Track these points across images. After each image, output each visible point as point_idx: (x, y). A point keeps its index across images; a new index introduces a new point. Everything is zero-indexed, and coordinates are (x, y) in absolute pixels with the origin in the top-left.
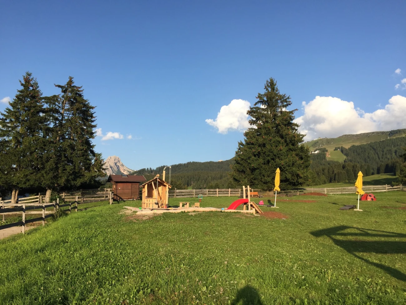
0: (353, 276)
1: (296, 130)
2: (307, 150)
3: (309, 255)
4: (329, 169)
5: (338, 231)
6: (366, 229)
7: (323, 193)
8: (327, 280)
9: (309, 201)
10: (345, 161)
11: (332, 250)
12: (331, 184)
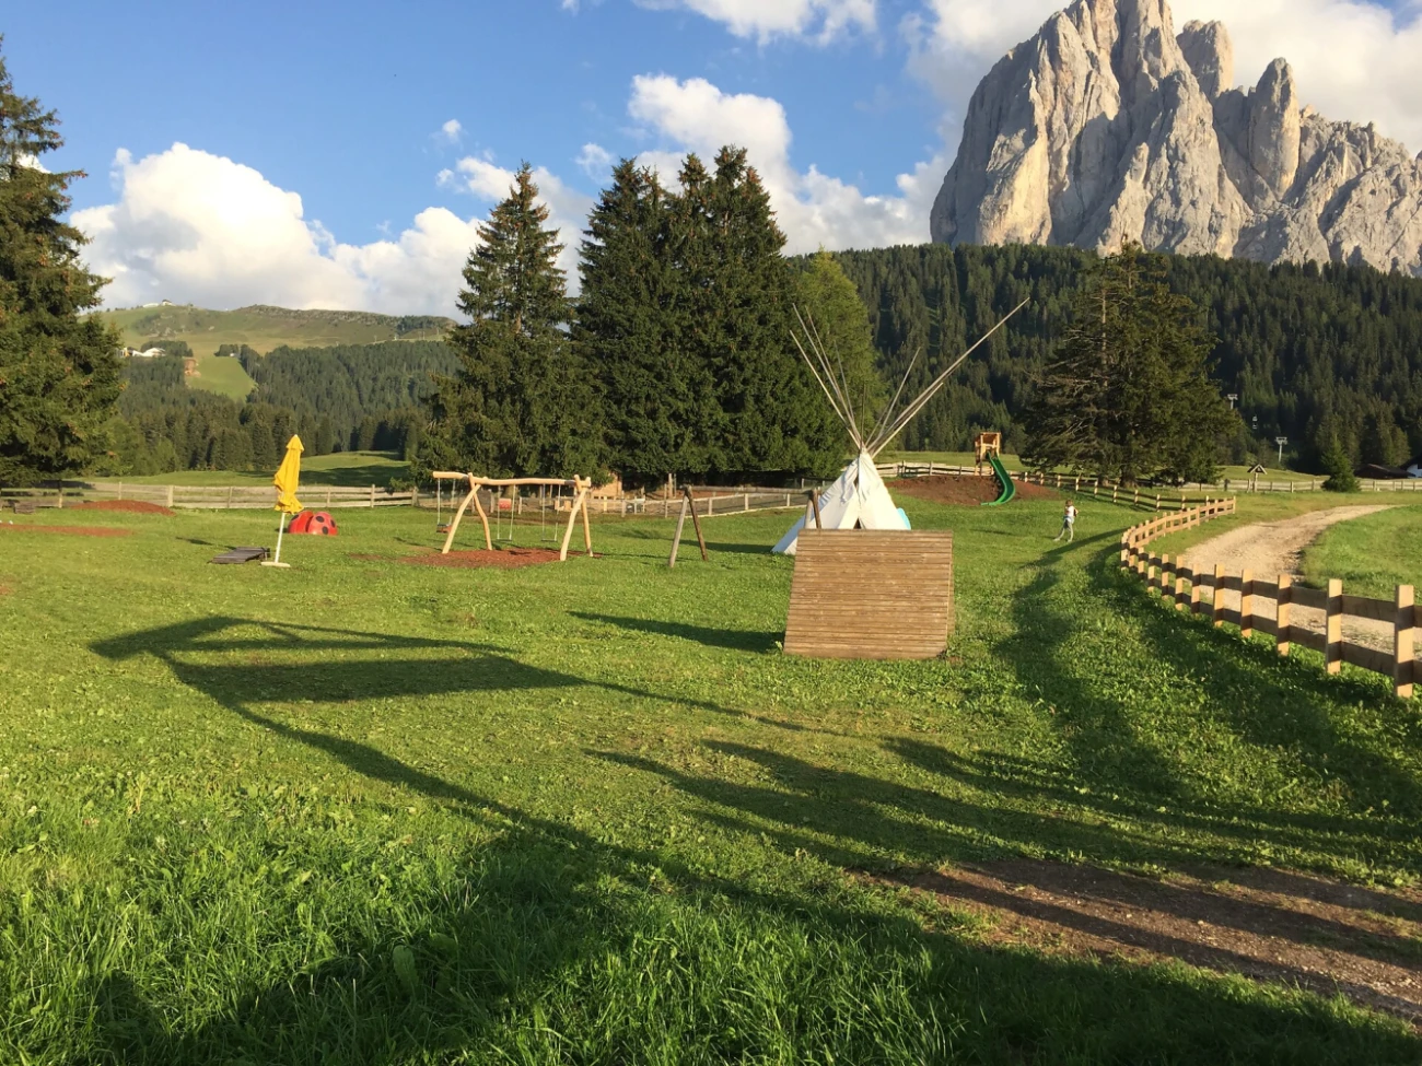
0: (229, 784)
1: (74, 254)
2: (112, 340)
3: (75, 728)
4: (190, 422)
5: (197, 634)
6: (291, 626)
7: (160, 503)
8: (130, 808)
9: (100, 532)
10: (250, 399)
11: (164, 701)
12: (192, 472)
